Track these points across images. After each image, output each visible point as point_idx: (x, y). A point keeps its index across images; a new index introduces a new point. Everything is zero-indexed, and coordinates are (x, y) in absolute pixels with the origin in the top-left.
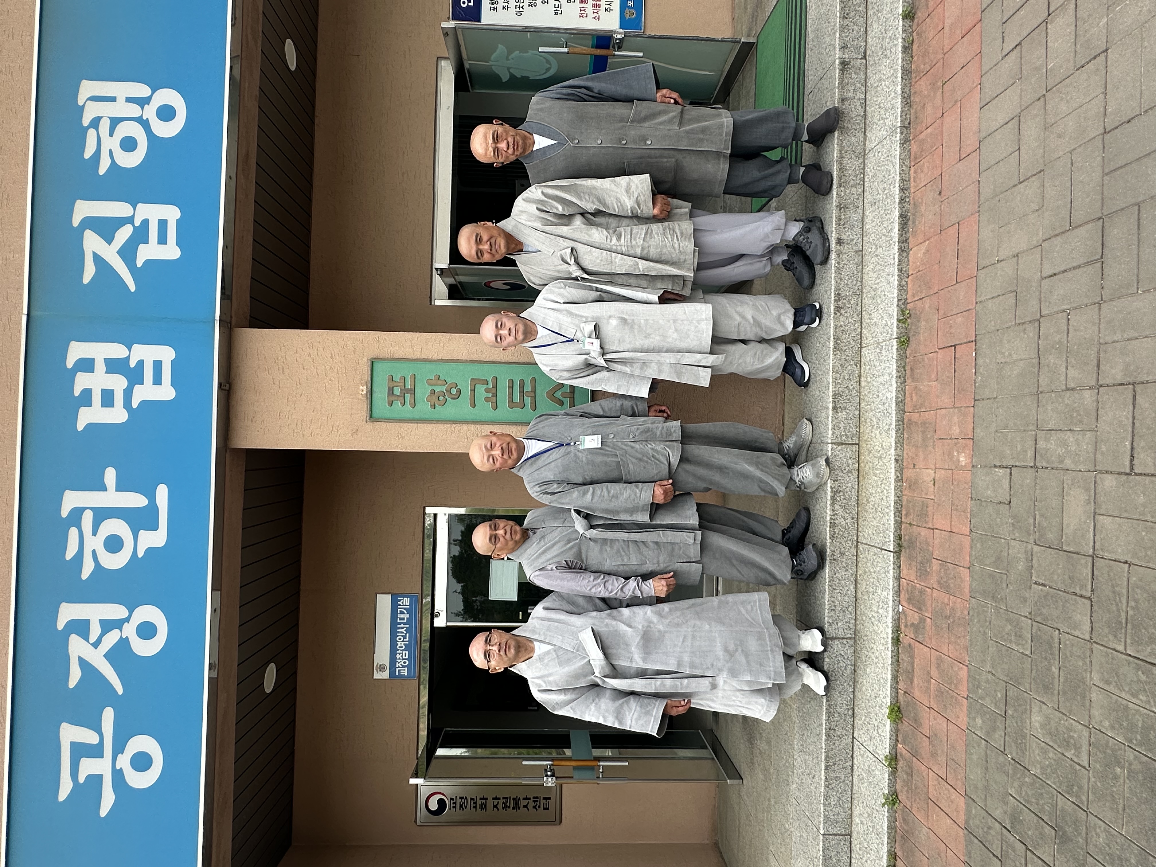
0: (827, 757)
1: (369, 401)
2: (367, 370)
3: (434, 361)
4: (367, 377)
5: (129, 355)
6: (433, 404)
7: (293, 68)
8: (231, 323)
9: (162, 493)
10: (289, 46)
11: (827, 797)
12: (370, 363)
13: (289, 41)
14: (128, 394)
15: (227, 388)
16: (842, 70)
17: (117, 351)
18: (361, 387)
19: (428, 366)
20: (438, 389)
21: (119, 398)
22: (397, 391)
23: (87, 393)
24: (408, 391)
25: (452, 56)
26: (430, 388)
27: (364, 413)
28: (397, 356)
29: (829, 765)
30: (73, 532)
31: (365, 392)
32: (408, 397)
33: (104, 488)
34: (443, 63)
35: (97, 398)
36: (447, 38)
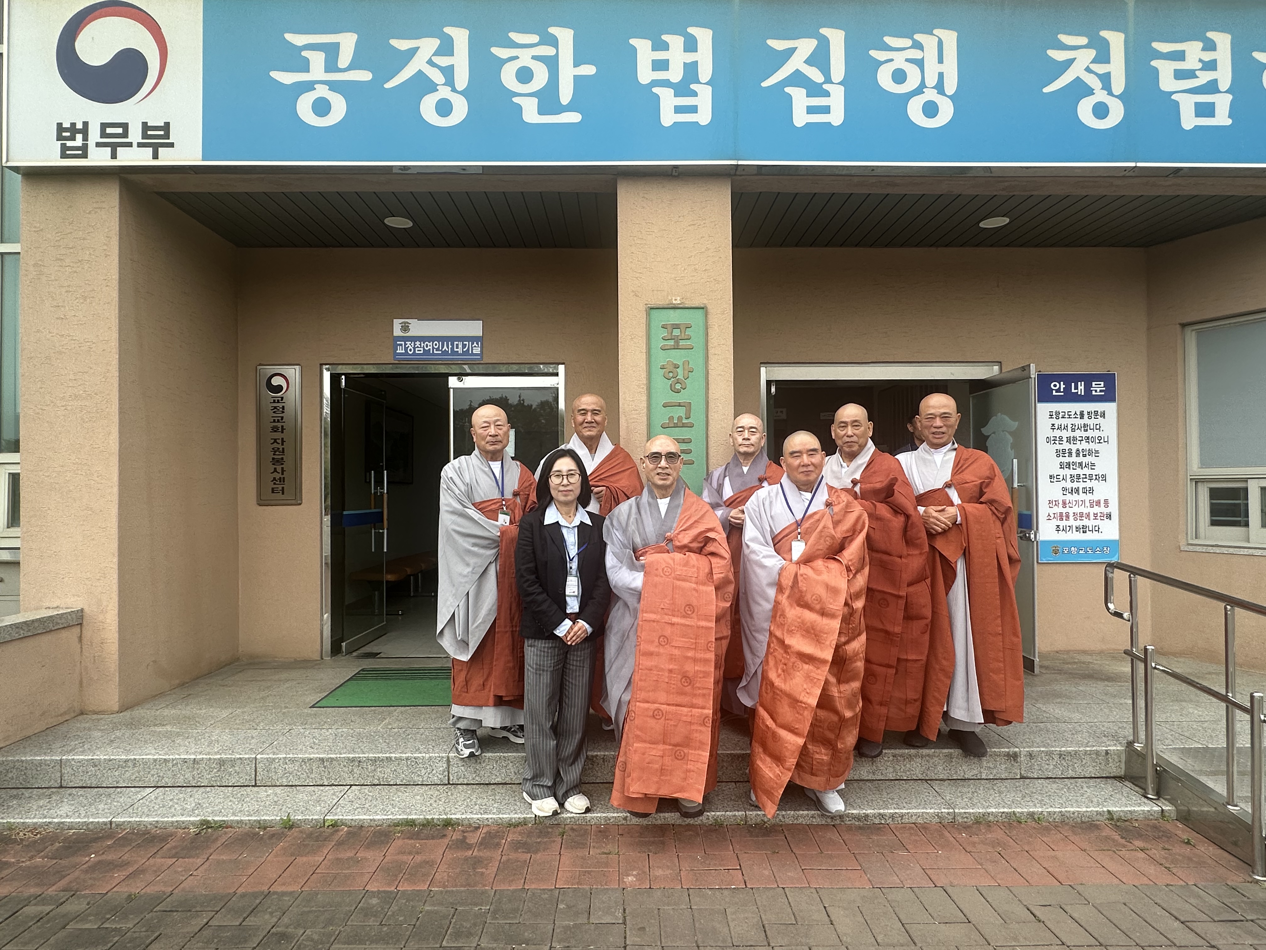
0: (332, 759)
1: (666, 306)
2: (696, 303)
3: (706, 368)
4: (688, 304)
5: (701, 83)
6: (665, 367)
7: (982, 225)
8: (735, 175)
9: (574, 117)
10: (1002, 221)
11: (293, 761)
12: (702, 306)
13: (1007, 220)
14: (666, 83)
15: (674, 173)
16: (1008, 755)
17: (705, 72)
18: (679, 298)
19: (701, 361)
20: (680, 371)
21: (661, 75)
22: (676, 332)
23: (665, 47)
24: (677, 342)
25: (1002, 376)
26: (680, 363)
27: (654, 302)
28: (710, 331)
29: (324, 762)
30: (535, 39)
31: (674, 302)
32: (672, 343)
33: (576, 65)
34: (996, 368)
35: (660, 55)
36: (1020, 370)
